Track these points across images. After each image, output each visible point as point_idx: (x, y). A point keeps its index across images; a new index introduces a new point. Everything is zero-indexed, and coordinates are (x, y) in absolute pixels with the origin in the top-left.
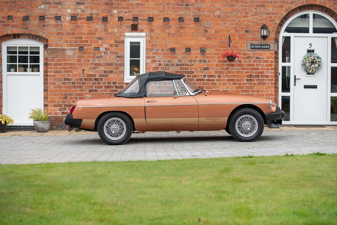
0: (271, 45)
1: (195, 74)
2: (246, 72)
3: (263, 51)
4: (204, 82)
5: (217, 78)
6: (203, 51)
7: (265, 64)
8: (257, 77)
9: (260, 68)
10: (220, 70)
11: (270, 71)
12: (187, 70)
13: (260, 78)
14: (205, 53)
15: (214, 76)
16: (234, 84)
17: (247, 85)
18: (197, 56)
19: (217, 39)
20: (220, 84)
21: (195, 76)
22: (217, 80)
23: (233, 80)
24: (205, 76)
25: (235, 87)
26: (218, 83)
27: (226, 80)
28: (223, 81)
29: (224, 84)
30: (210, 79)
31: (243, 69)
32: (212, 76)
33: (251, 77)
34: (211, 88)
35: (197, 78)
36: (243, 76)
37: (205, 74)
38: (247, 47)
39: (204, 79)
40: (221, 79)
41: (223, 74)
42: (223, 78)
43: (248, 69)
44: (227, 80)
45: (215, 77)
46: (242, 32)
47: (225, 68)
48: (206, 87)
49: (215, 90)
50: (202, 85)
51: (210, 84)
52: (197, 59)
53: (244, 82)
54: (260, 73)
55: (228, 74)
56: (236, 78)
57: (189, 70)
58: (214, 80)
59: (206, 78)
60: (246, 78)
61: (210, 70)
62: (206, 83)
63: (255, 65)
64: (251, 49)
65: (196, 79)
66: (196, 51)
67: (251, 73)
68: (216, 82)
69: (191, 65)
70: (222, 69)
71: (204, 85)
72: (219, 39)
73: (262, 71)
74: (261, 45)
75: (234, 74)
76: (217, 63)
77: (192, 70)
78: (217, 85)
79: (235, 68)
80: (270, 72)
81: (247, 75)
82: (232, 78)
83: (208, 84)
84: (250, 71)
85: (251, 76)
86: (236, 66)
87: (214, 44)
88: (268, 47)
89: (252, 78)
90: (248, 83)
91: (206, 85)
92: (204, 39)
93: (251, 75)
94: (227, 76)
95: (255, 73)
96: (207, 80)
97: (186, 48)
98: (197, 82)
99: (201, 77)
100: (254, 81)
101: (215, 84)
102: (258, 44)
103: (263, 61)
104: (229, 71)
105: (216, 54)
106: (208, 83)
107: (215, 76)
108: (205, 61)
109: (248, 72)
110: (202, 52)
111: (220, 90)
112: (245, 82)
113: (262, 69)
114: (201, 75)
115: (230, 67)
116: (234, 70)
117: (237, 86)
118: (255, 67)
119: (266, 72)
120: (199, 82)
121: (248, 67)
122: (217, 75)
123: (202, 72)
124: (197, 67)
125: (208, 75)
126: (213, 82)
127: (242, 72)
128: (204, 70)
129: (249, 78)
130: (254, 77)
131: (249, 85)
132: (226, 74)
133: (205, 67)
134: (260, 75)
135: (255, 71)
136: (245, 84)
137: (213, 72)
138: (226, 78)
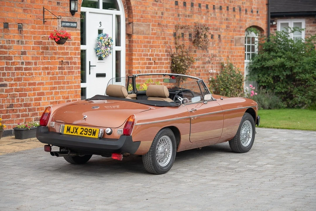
0: (77, 23)
1: (13, 61)
2: (58, 58)
3: (72, 30)
4: (22, 71)
5: (34, 66)
6: (20, 28)
7: (73, 47)
8: (67, 64)
9: (69, 52)
10: (36, 56)
11: (77, 56)
12: (5, 55)
13: (70, 66)
14: (22, 30)
15: (31, 63)
16: (48, 73)
17: (59, 75)
18: (14, 35)
19: (33, 12)
20: (36, 74)
21: (13, 63)
22: (34, 69)
23: (47, 68)
24: (22, 63)
25: (49, 78)
26: (35, 72)
27: (41, 69)
28: (39, 70)
29: (40, 74)
30: (27, 68)
31: (55, 53)
32: (29, 63)
33: (62, 64)
34: (28, 80)
36: (56, 63)
37: (23, 61)
38: (59, 24)
39: (22, 68)
40: (37, 68)
41: (38, 61)
43: (59, 54)
44: (44, 69)
45: (32, 65)
46: (55, 5)
47: (40, 52)
48: (24, 78)
49: (32, 82)
50: (20, 76)
51: (28, 75)
52: (16, 40)
53: (56, 71)
54: (70, 58)
55: (44, 61)
56: (50, 66)
57: (8, 55)
58: (30, 69)
59: (24, 66)
60: (58, 66)
61: (27, 55)
62: (24, 73)
63: (65, 48)
64: (62, 28)
65: (15, 67)
66: (14, 27)
67: (62, 59)
68: (32, 71)
69: (10, 48)
70: (38, 53)
71: (22, 76)
72: (34, 12)
73: (70, 56)
74: (70, 22)
75: (48, 60)
76: (34, 45)
77: (11, 55)
78: (34, 76)
79: (49, 52)
80: (77, 58)
81: (59, 62)
82: (46, 66)
83: (26, 75)
84: (61, 56)
86: (50, 50)
87: (30, 19)
88: (76, 24)
89: (63, 66)
90: (60, 72)
91: (24, 76)
92: (21, 11)
93: (62, 61)
94: (43, 63)
95: (65, 59)
97: (4, 23)
98: (15, 72)
99: (20, 65)
100: (64, 69)
101: (32, 74)
102: (67, 21)
103: (72, 42)
104: (44, 57)
105: (32, 33)
106: (26, 73)
108: (22, 43)
109: (60, 58)
110: (20, 30)
111: (36, 82)
112: (58, 71)
113: (71, 54)
114: (19, 62)
115: (45, 51)
116: (48, 55)
117: (51, 76)
118: (65, 51)
119: (74, 57)
120: (17, 72)
121: (59, 51)
122: (33, 61)
123: (20, 57)
124: (15, 51)
125: (25, 62)
126: (30, 71)
127: (55, 57)
128: (21, 54)
129: (60, 66)
130: (65, 65)
131: (61, 75)
132: (42, 61)
133: (23, 51)
134: (69, 61)
135: (65, 56)
136: (57, 74)
137: (30, 58)
138: (42, 66)
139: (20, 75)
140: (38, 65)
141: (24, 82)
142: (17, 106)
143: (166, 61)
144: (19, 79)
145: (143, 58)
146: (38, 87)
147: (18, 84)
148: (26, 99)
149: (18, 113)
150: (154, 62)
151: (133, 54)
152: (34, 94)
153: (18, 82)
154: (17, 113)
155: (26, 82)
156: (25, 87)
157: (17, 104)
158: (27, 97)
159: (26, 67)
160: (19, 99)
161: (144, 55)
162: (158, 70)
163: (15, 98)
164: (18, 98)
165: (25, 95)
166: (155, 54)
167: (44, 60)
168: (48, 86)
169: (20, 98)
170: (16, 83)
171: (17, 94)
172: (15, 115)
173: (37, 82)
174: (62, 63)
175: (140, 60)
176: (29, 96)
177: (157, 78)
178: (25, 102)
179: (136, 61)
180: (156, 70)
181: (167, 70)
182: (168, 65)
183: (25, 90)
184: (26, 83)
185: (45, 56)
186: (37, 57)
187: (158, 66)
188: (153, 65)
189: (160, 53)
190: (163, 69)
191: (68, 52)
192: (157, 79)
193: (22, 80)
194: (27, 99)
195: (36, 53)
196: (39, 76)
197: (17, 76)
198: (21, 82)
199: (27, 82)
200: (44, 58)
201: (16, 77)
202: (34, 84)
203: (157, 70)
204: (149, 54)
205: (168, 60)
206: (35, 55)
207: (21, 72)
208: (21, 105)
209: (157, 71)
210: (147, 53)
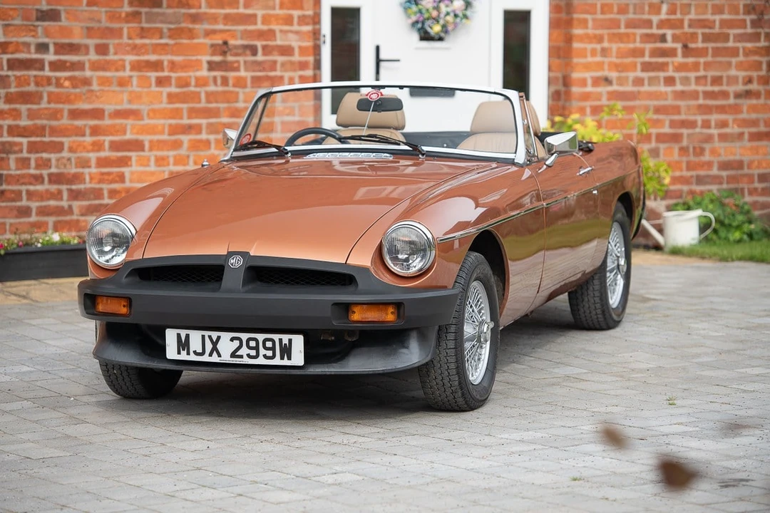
2: (208, 33)
4: (41, 73)
8: (248, 52)
9: (260, 13)
10: (105, 23)
11: (296, 27)
13: (260, 57)
15: (83, 49)
16: (161, 82)
17: (212, 88)
20: (104, 82)
22: (96, 66)
23: (157, 66)
24: (43, 48)
25: (165, 95)
26: (99, 78)
27: (128, 67)
28: (117, 70)
29: (123, 83)
30: (65, 62)
31: (194, 18)
32: (73, 48)
33: (224, 53)
34: (70, 102)
35: (10, 56)
36: (197, 49)
37: (46, 40)
39: (41, 62)
40: (108, 62)
41: (116, 41)
42: (116, 58)
43: (214, 19)
44: (136, 66)
45: (87, 53)
47: (123, 15)
48: (50, 94)
49: (86, 106)
50: (32, 88)
51: (67, 83)
53: (199, 74)
54: (261, 35)
55: (139, 41)
56: (170, 57)
58: (78, 66)
59: (50, 57)
60: (209, 58)
61: (64, 22)
62: (49, 79)
65: (8, 60)
67: (225, 36)
68: (88, 73)
70: (113, 17)
71: (41, 89)
73: (265, 28)
75: (161, 38)
78: (95, 87)
79: (163, 14)
80: (297, 33)
81: (212, 45)
82: (153, 58)
83: (59, 84)
84: (221, 27)
85: (225, 48)
86: (169, 7)
89: (230, 58)
90: (215, 78)
91: (52, 89)
93: (225, 43)
94: (135, 49)
95: (239, 35)
96: (55, 66)
98: (10, 73)
99: (29, 52)
100: (237, 69)
101: (87, 82)
104: (142, 29)
106: (58, 79)
107: (87, 47)
109: (214, 32)
111: (107, 107)
112: (204, 73)
113: (266, 20)
114: (27, 45)
115: (144, 10)
116: (162, 22)
117: (173, 89)
118: (241, 10)
119: (281, 31)
120: (18, 73)
121: (213, 11)
122: (91, 42)
123: (32, 30)
124: (11, 9)
125: (55, 44)
126: (77, 74)
127: (190, 30)
128: (38, 19)
129: (218, 58)
130: (236, 55)
131: (220, 89)
132: (130, 42)
133: (45, 7)
134: (259, 44)
135: (241, 28)
136: (201, 82)
137: (77, 31)
138: (130, 58)
139: (32, 84)
140: (116, 53)
141: (52, 105)
142: (18, 180)
143: (749, 45)
144: (26, 98)
145: (627, 35)
146: (114, 126)
147: (24, 114)
148: (58, 160)
149: (24, 203)
150: (685, 46)
151: (575, 23)
152: (98, 147)
153: (24, 108)
154: (18, 204)
155: (61, 106)
156: (54, 123)
157: (23, 176)
158: (65, 154)
159: (60, 61)
160: (29, 159)
161: (631, 24)
162: (705, 77)
163: (12, 157)
164: (25, 154)
165: (58, 147)
166: (690, 20)
167: (142, 37)
168: (162, 121)
169: (33, 156)
170: (15, 110)
171: (21, 144)
172: (11, 209)
173: (109, 108)
174: (224, 48)
175: (610, 41)
176: (71, 150)
177: (701, 101)
178: (53, 170)
179: (591, 42)
180: (692, 75)
181: (755, 74)
182: (757, 58)
183: (54, 131)
184: (61, 111)
185: (145, 25)
186: (107, 28)
187: (702, 60)
188: (679, 59)
189: (717, 18)
190: (733, 72)
191: (255, 16)
192: (700, 106)
193: (41, 98)
194: (65, 161)
195: (104, 17)
196: (118, 89)
197: (19, 85)
198: (35, 107)
199: (66, 107)
200: (143, 33)
201: (13, 90)
202: (98, 114)
203: (702, 73)
204: (655, 19)
205: (759, 40)
206: (99, 21)
207: (35, 76)
208: (38, 179)
209: (698, 79)
210: (646, 17)
